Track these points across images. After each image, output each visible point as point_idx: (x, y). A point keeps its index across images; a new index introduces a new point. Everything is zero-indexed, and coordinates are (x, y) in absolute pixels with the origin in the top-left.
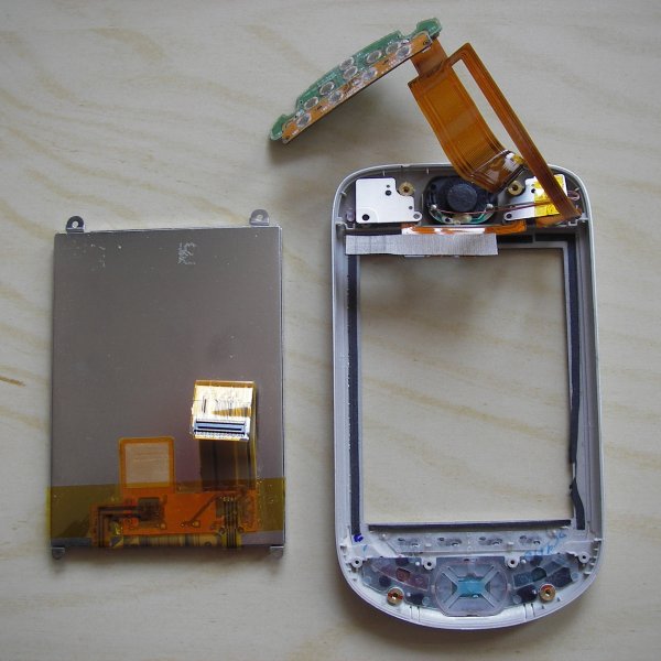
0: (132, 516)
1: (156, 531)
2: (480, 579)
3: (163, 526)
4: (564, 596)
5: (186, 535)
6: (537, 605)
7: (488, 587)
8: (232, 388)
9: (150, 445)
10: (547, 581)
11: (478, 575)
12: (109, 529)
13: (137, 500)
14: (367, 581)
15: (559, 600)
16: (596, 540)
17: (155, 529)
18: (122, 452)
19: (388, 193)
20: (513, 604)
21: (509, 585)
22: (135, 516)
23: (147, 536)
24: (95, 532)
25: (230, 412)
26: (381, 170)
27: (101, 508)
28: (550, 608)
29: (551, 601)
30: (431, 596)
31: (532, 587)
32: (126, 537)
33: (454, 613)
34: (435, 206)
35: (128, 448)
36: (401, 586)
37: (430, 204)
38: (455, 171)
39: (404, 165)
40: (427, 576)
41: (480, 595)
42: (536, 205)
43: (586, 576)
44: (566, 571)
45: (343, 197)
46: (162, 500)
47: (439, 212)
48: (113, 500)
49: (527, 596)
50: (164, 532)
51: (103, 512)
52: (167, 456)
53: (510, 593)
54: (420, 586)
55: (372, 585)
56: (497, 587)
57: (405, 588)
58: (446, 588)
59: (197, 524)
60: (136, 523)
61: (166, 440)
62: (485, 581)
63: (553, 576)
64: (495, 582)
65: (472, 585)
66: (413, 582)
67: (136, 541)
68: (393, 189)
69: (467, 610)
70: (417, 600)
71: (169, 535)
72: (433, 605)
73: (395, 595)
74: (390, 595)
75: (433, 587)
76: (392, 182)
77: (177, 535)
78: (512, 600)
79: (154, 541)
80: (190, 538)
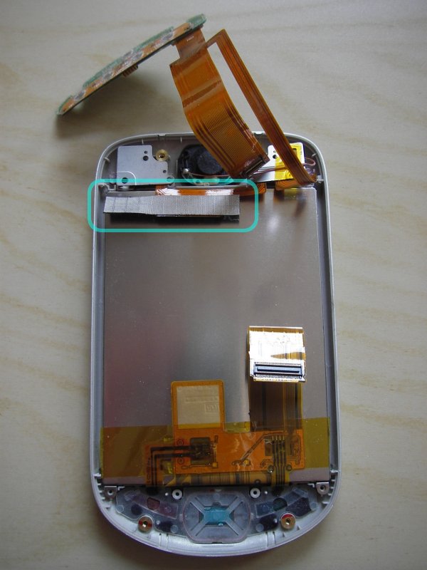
0: (185, 455)
1: (207, 470)
2: (225, 508)
3: (214, 465)
4: (303, 525)
5: (237, 473)
6: (278, 533)
7: (232, 516)
8: (284, 334)
9: (201, 388)
10: (287, 510)
11: (222, 505)
12: (162, 468)
13: (188, 441)
14: (119, 509)
15: (298, 529)
16: (333, 471)
17: (206, 468)
18: (174, 395)
19: (145, 158)
20: (255, 532)
21: (252, 514)
22: (187, 455)
23: (198, 475)
24: (148, 471)
25: (286, 356)
26: (140, 139)
27: (153, 450)
28: (290, 536)
29: (291, 529)
30: (180, 524)
31: (274, 516)
32: (178, 476)
33: (201, 540)
34: (187, 170)
35: (180, 390)
36: (151, 514)
37: (183, 168)
38: (197, 140)
39: (161, 135)
40: (176, 505)
41: (225, 524)
42: (276, 169)
43: (324, 506)
44: (305, 501)
45: (107, 162)
46: (212, 440)
47: (191, 174)
48: (165, 440)
49: (268, 525)
50: (214, 471)
51: (155, 453)
52: (218, 398)
53: (252, 521)
54: (169, 514)
55: (125, 513)
56: (241, 515)
57: (155, 516)
58: (193, 516)
59: (247, 463)
60: (188, 462)
61: (216, 383)
62: (230, 510)
63: (292, 506)
64: (239, 511)
65: (217, 514)
66: (162, 511)
67: (188, 479)
68: (150, 155)
69: (213, 537)
70: (166, 527)
71: (220, 473)
72: (181, 533)
73: (146, 523)
74: (140, 523)
75: (181, 515)
76: (149, 148)
77: (228, 473)
78: (254, 528)
79: (206, 479)
80: (240, 476)
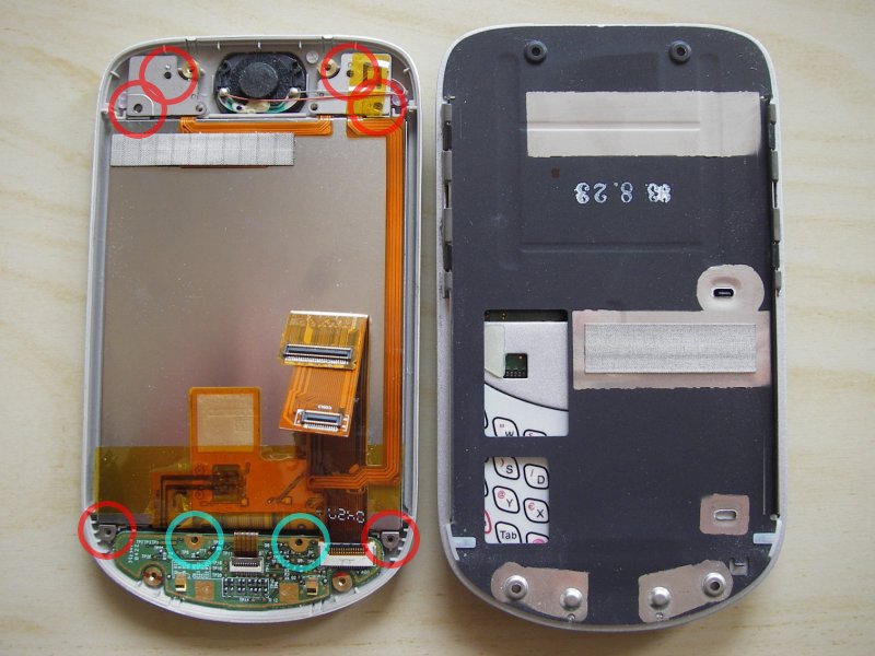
0: (206, 487)
1: (235, 508)
3: (244, 502)
5: (274, 514)
9: (229, 397)
12: (175, 503)
13: (211, 467)
15: (355, 592)
17: (234, 506)
18: (193, 405)
19: (168, 76)
22: (209, 488)
23: (223, 514)
24: (155, 507)
26: (161, 45)
27: (164, 478)
28: (343, 601)
29: (345, 592)
34: (225, 90)
35: (201, 400)
37: (219, 88)
39: (191, 39)
45: (114, 78)
46: (243, 468)
47: (230, 97)
48: (180, 466)
50: (245, 510)
51: (166, 483)
52: (251, 411)
59: (287, 500)
60: (209, 497)
61: (250, 391)
67: (209, 520)
68: (174, 68)
71: (251, 514)
73: (152, 575)
74: (146, 575)
76: (172, 60)
77: (262, 513)
79: (232, 520)
80: (278, 518)
